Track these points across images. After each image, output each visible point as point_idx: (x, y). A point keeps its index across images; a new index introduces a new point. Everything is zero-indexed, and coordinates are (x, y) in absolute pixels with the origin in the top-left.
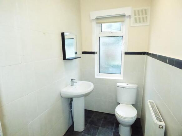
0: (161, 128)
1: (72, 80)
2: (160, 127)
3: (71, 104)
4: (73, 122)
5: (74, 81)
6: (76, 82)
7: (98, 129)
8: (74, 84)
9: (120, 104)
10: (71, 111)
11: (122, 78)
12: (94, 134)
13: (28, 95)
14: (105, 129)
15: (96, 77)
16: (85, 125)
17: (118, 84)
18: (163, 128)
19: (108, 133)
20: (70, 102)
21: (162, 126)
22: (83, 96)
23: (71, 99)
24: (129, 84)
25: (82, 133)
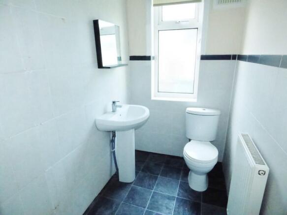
0: (262, 173)
1: (114, 102)
2: (260, 172)
3: (113, 141)
4: (117, 169)
5: (117, 104)
6: (120, 107)
7: (156, 178)
8: (118, 109)
9: (191, 141)
10: (114, 153)
11: (195, 100)
12: (150, 185)
13: (41, 124)
14: (168, 178)
15: (153, 98)
16: (137, 173)
17: (189, 109)
18: (265, 174)
19: (172, 184)
20: (111, 138)
21: (263, 171)
22: (132, 128)
23: (114, 134)
24: (206, 109)
25: (132, 185)
